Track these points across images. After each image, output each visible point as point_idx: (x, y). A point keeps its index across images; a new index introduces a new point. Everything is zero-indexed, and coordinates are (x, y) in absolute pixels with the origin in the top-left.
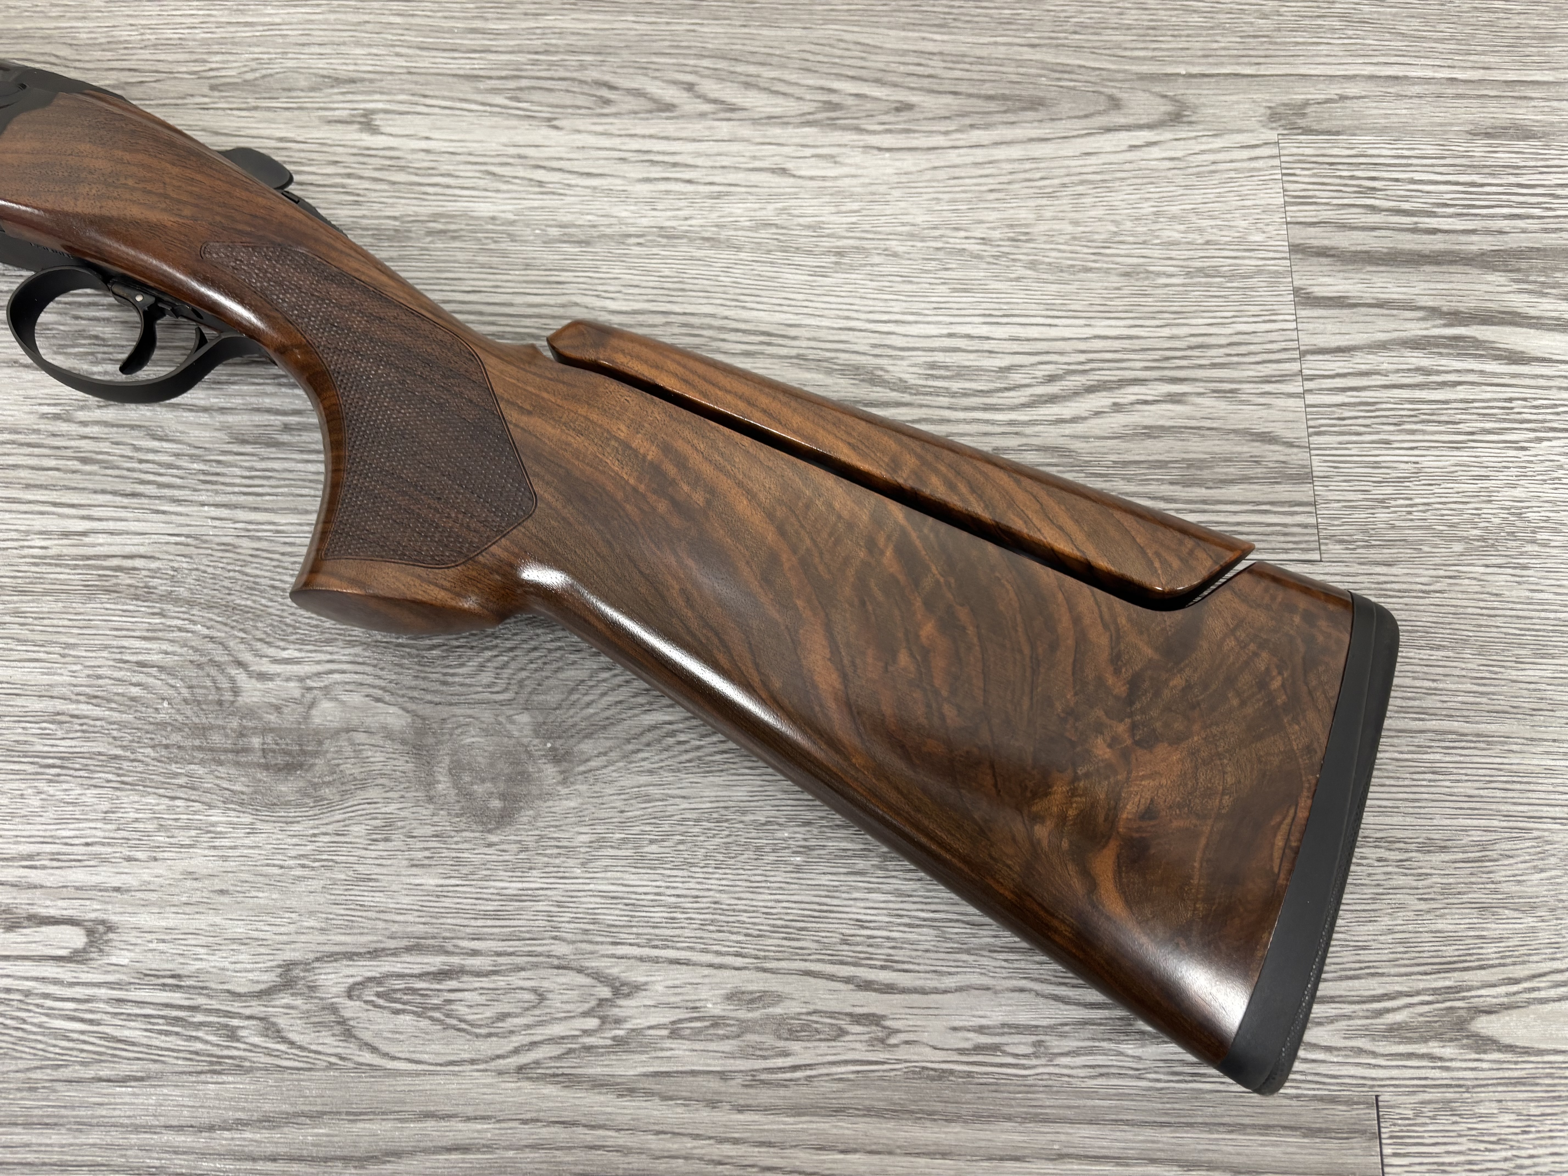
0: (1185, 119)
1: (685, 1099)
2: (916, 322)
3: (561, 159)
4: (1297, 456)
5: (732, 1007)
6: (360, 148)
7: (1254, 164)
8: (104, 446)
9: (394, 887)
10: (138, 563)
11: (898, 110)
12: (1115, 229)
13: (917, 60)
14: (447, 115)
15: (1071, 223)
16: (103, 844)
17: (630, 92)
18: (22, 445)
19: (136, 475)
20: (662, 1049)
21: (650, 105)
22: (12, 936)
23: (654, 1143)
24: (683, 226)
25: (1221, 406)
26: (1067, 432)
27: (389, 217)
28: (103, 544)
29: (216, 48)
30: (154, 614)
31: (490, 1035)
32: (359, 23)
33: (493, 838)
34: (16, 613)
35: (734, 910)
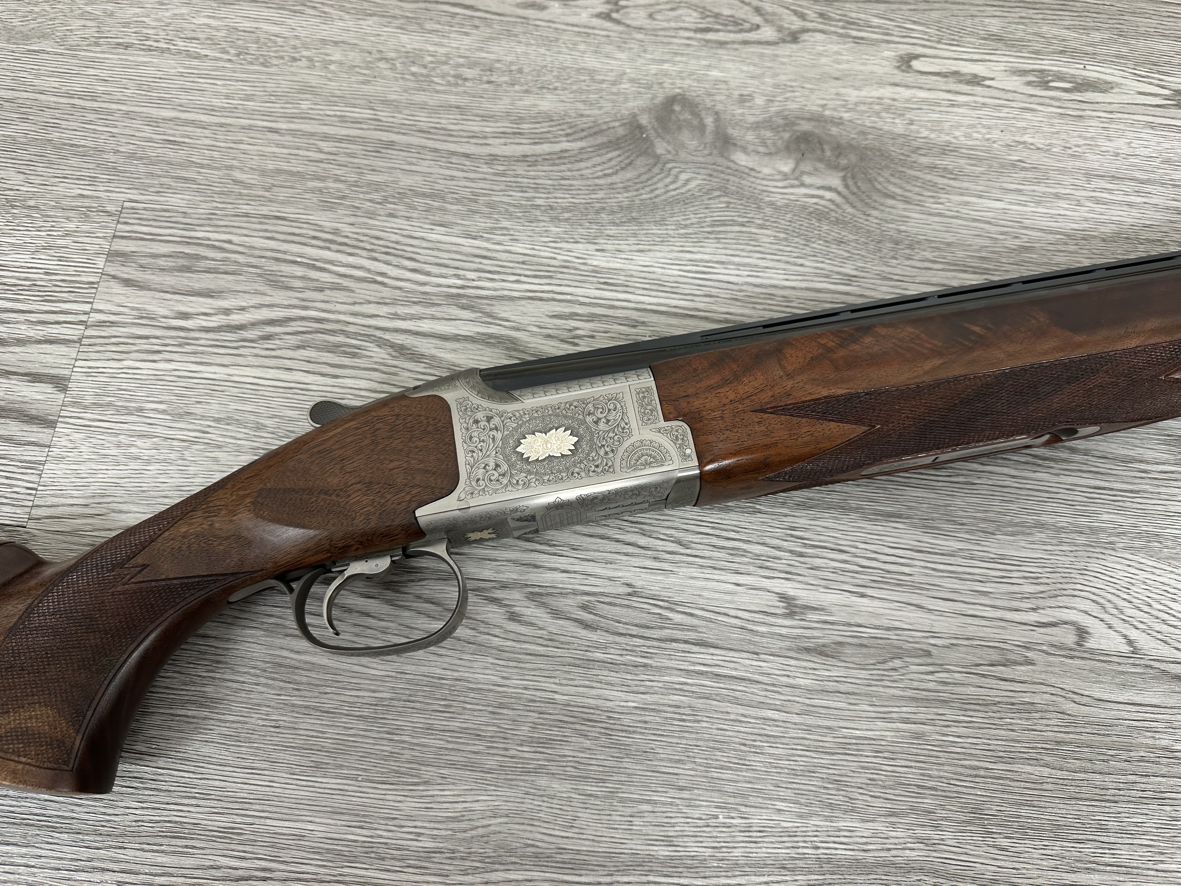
3: (627, 554)
4: (113, 269)
6: (795, 581)
7: (56, 501)
9: (736, 72)
12: (185, 452)
14: (724, 607)
16: (911, 108)
17: (566, 617)
22: (955, 68)
25: (153, 308)
26: (269, 298)
27: (765, 513)
29: (933, 697)
30: (906, 232)
32: (805, 713)
33: (678, 91)
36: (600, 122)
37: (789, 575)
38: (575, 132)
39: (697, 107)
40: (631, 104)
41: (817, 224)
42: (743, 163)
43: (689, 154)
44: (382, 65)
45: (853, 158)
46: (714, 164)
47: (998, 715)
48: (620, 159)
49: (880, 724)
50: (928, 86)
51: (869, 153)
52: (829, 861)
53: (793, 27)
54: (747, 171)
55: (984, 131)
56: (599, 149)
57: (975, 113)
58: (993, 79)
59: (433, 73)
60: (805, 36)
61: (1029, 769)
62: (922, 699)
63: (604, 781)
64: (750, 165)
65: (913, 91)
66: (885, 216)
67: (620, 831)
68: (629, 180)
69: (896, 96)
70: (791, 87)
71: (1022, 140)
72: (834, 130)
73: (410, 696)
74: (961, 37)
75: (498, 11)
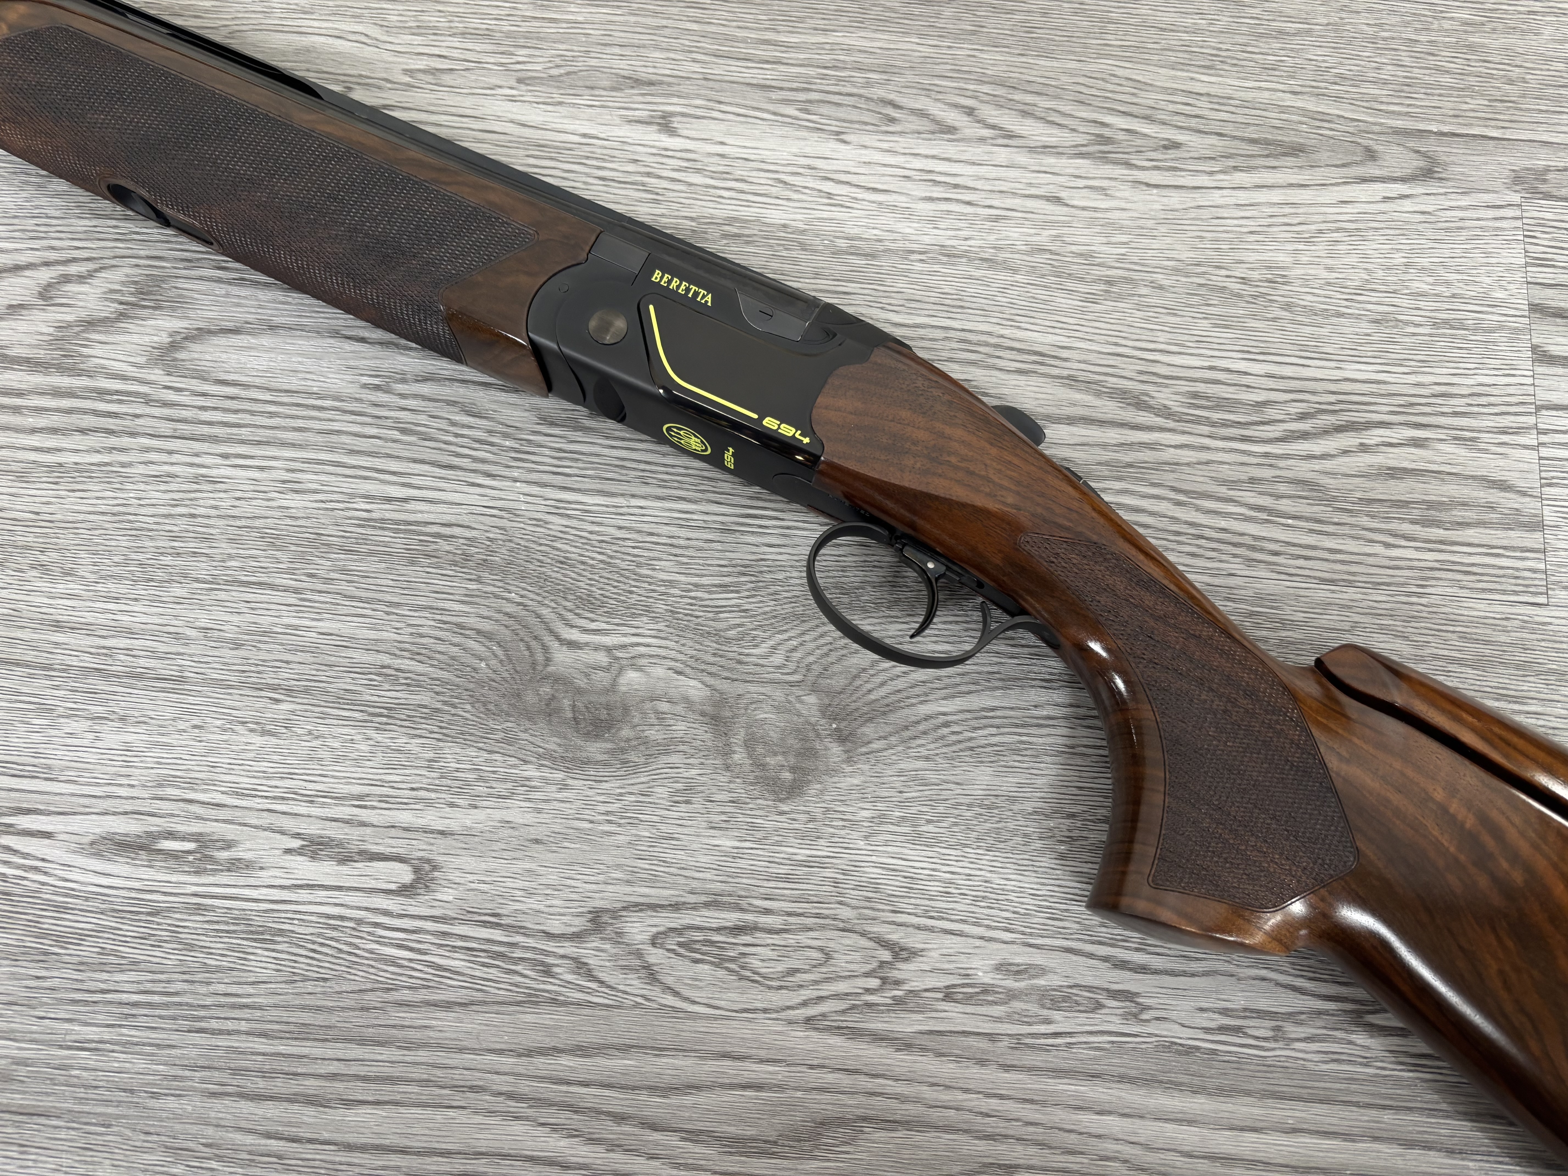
0: (1436, 175)
1: (957, 1056)
2: (1180, 353)
3: (849, 173)
4: (1530, 505)
5: (1000, 976)
6: (659, 148)
7: (1498, 224)
8: (422, 419)
9: (695, 846)
10: (457, 531)
11: (1165, 147)
12: (1368, 277)
13: (1185, 100)
14: (741, 122)
15: (1326, 268)
16: (427, 790)
17: (913, 111)
18: (345, 412)
19: (452, 448)
20: (937, 1011)
21: (933, 127)
22: (344, 869)
23: (928, 1093)
24: (963, 246)
25: (1460, 452)
26: (1317, 467)
27: (686, 218)
28: (422, 512)
29: (522, 42)
30: (470, 580)
31: (780, 988)
32: (658, 28)
33: (785, 808)
34: (344, 571)
35: (1003, 890)
36: (900, 748)
38: (935, 729)
39: (756, 778)
41: (594, 589)
42: (692, 682)
43: (769, 697)
45: (530, 697)
46: (734, 681)
48: (869, 686)
50: (393, 832)
53: (597, 944)
54: (687, 670)
57: (329, 785)
58: (286, 851)
60: (580, 924)
64: (682, 680)
65: (421, 823)
66: (497, 604)
69: (447, 811)
70: (610, 822)
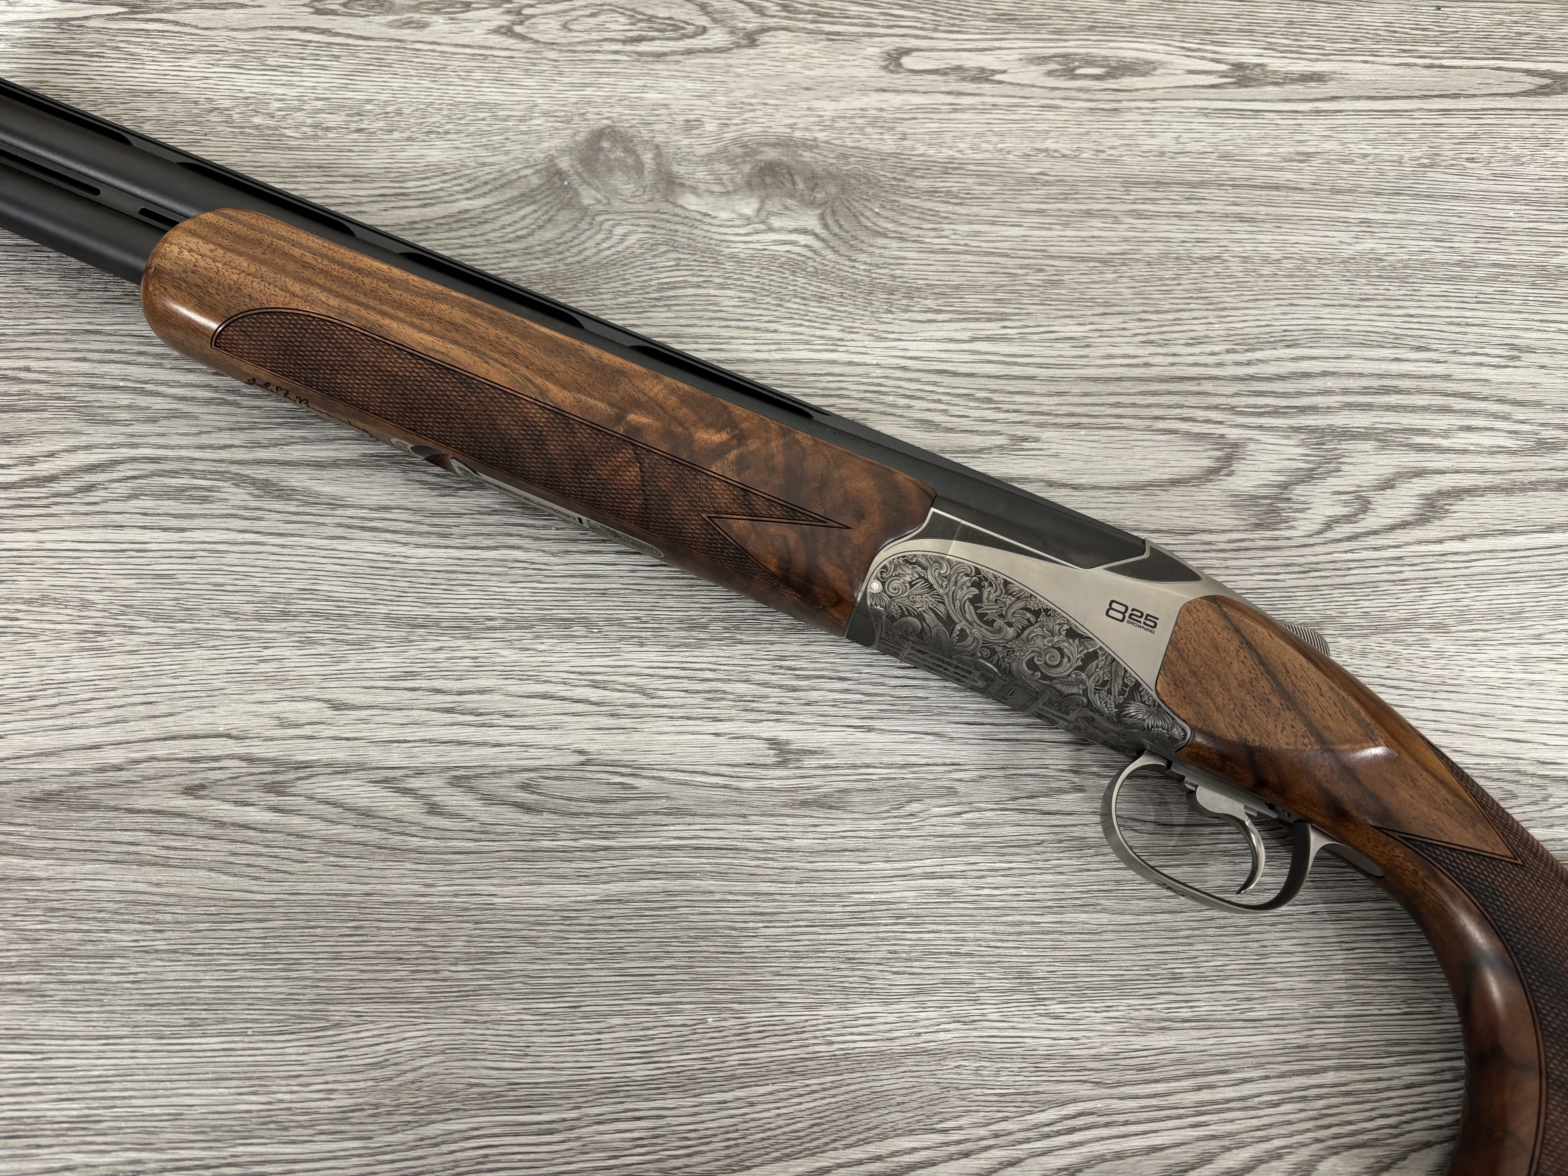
36: (507, 170)
37: (779, 716)
38: (477, 187)
39: (632, 141)
40: (546, 145)
41: (791, 278)
42: (694, 208)
43: (625, 201)
44: (214, 118)
45: (833, 189)
46: (658, 212)
47: (1043, 857)
48: (536, 215)
49: (900, 883)
50: (923, 89)
51: (852, 181)
52: (846, 1057)
53: (749, 26)
54: (699, 217)
55: (995, 139)
56: (509, 205)
57: (983, 118)
58: (1005, 72)
59: (283, 124)
60: (764, 38)
61: (1084, 917)
62: (949, 848)
63: (562, 995)
64: (704, 210)
65: (905, 96)
66: (876, 260)
67: (586, 1053)
68: (548, 242)
69: (883, 106)
70: (751, 104)
71: (1043, 146)
72: (807, 156)
73: (309, 921)
74: (964, 20)
75: (364, 34)
